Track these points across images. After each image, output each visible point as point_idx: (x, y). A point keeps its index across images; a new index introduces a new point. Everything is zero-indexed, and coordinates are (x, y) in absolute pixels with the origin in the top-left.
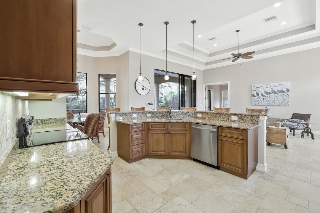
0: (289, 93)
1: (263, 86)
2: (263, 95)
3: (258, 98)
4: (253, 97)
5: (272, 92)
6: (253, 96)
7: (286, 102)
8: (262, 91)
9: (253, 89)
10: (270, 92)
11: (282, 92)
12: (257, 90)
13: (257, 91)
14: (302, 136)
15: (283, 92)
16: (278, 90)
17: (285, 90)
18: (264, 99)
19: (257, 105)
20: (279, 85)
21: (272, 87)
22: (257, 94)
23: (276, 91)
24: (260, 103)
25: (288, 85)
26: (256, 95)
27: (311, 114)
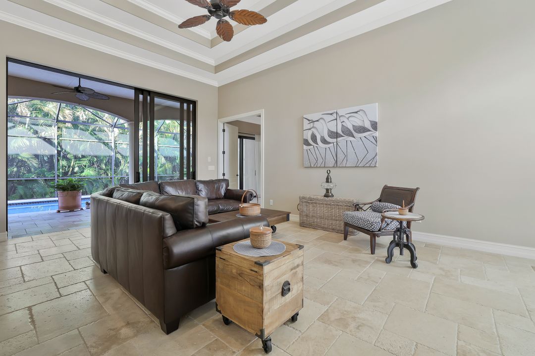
0: (377, 134)
1: (324, 117)
2: (324, 141)
3: (316, 148)
4: (305, 147)
5: (343, 132)
6: (306, 143)
7: (369, 157)
8: (322, 130)
9: (307, 125)
10: (340, 131)
11: (362, 130)
12: (313, 127)
13: (313, 129)
14: (389, 259)
15: (364, 132)
16: (353, 126)
17: (368, 125)
18: (328, 149)
19: (312, 166)
20: (356, 112)
21: (342, 119)
22: (314, 138)
23: (351, 128)
24: (320, 161)
25: (374, 111)
26: (310, 141)
27: (418, 189)
